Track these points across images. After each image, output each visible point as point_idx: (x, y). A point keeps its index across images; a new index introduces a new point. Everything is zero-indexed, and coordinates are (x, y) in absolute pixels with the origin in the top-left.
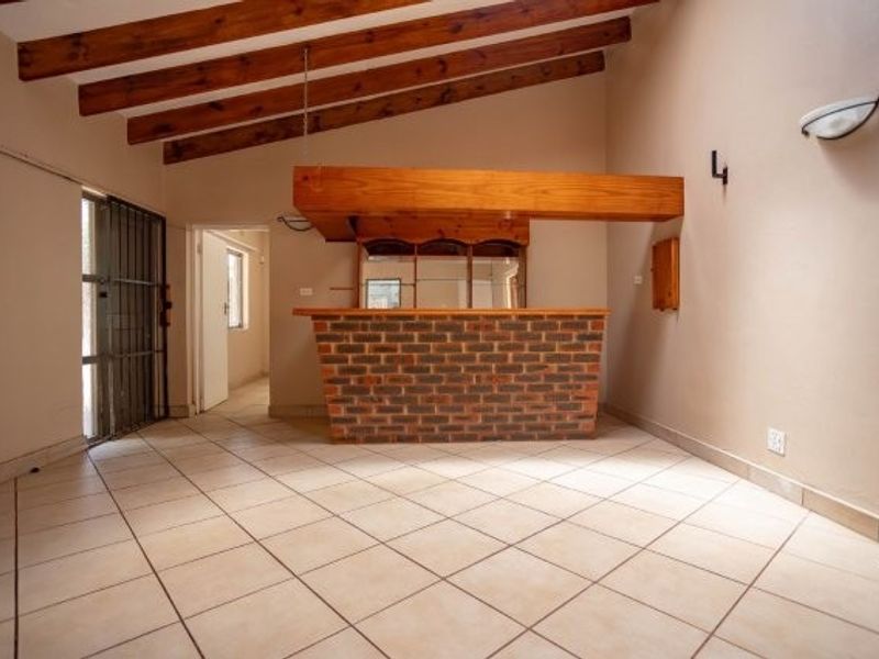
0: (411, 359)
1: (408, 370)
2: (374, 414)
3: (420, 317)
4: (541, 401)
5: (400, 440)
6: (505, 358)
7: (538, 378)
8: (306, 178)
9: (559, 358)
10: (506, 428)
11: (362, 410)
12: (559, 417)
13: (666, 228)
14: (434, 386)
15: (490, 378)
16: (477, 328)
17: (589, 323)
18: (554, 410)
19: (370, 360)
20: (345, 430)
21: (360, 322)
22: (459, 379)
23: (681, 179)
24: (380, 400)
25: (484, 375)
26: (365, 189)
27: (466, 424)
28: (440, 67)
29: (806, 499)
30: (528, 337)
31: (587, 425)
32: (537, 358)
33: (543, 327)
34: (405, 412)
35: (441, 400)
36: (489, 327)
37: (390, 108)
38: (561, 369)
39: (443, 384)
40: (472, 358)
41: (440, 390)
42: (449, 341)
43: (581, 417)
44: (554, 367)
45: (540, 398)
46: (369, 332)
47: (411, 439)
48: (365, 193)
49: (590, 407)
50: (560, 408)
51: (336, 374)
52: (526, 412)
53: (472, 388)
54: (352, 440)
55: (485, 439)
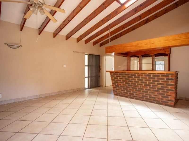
0: (126, 81)
1: (126, 83)
2: (120, 91)
4: (156, 94)
5: (125, 97)
6: (146, 83)
7: (155, 88)
8: (107, 49)
9: (161, 84)
10: (147, 99)
11: (118, 90)
12: (162, 99)
14: (131, 87)
15: (143, 87)
16: (139, 75)
17: (170, 75)
18: (161, 97)
19: (119, 80)
20: (116, 93)
21: (117, 73)
22: (136, 86)
24: (121, 88)
25: (141, 86)
26: (116, 49)
27: (138, 96)
30: (151, 78)
31: (171, 103)
32: (155, 83)
33: (156, 76)
34: (126, 91)
35: (133, 90)
36: (142, 75)
38: (162, 87)
39: (133, 87)
40: (138, 82)
41: (132, 88)
42: (133, 78)
43: (169, 100)
44: (160, 86)
45: (156, 93)
46: (119, 75)
47: (127, 97)
50: (162, 97)
52: (152, 96)
53: (139, 89)
55: (142, 100)
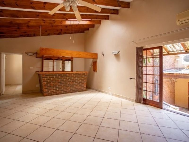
0: (59, 80)
1: (58, 82)
2: (52, 90)
3: (61, 74)
4: (78, 86)
5: (57, 94)
6: (73, 79)
7: (78, 82)
9: (81, 79)
10: (73, 91)
11: (50, 90)
12: (81, 88)
13: (95, 60)
14: (62, 85)
15: (71, 83)
16: (69, 75)
17: (85, 74)
18: (80, 87)
19: (52, 81)
20: (47, 94)
21: (50, 75)
22: (67, 83)
23: (97, 54)
24: (53, 88)
25: (70, 82)
27: (67, 91)
28: (61, 30)
29: (113, 95)
30: (77, 76)
31: (85, 89)
32: (78, 79)
33: (79, 74)
34: (58, 89)
35: (63, 87)
36: (71, 75)
37: (49, 34)
38: (81, 81)
39: (64, 84)
40: (68, 80)
41: (63, 85)
42: (65, 77)
43: (84, 88)
44: (80, 81)
46: (52, 76)
47: (58, 94)
48: (53, 53)
49: (85, 86)
50: (81, 87)
51: (46, 84)
52: (76, 88)
53: (68, 85)
54: (48, 95)
55: (70, 93)
